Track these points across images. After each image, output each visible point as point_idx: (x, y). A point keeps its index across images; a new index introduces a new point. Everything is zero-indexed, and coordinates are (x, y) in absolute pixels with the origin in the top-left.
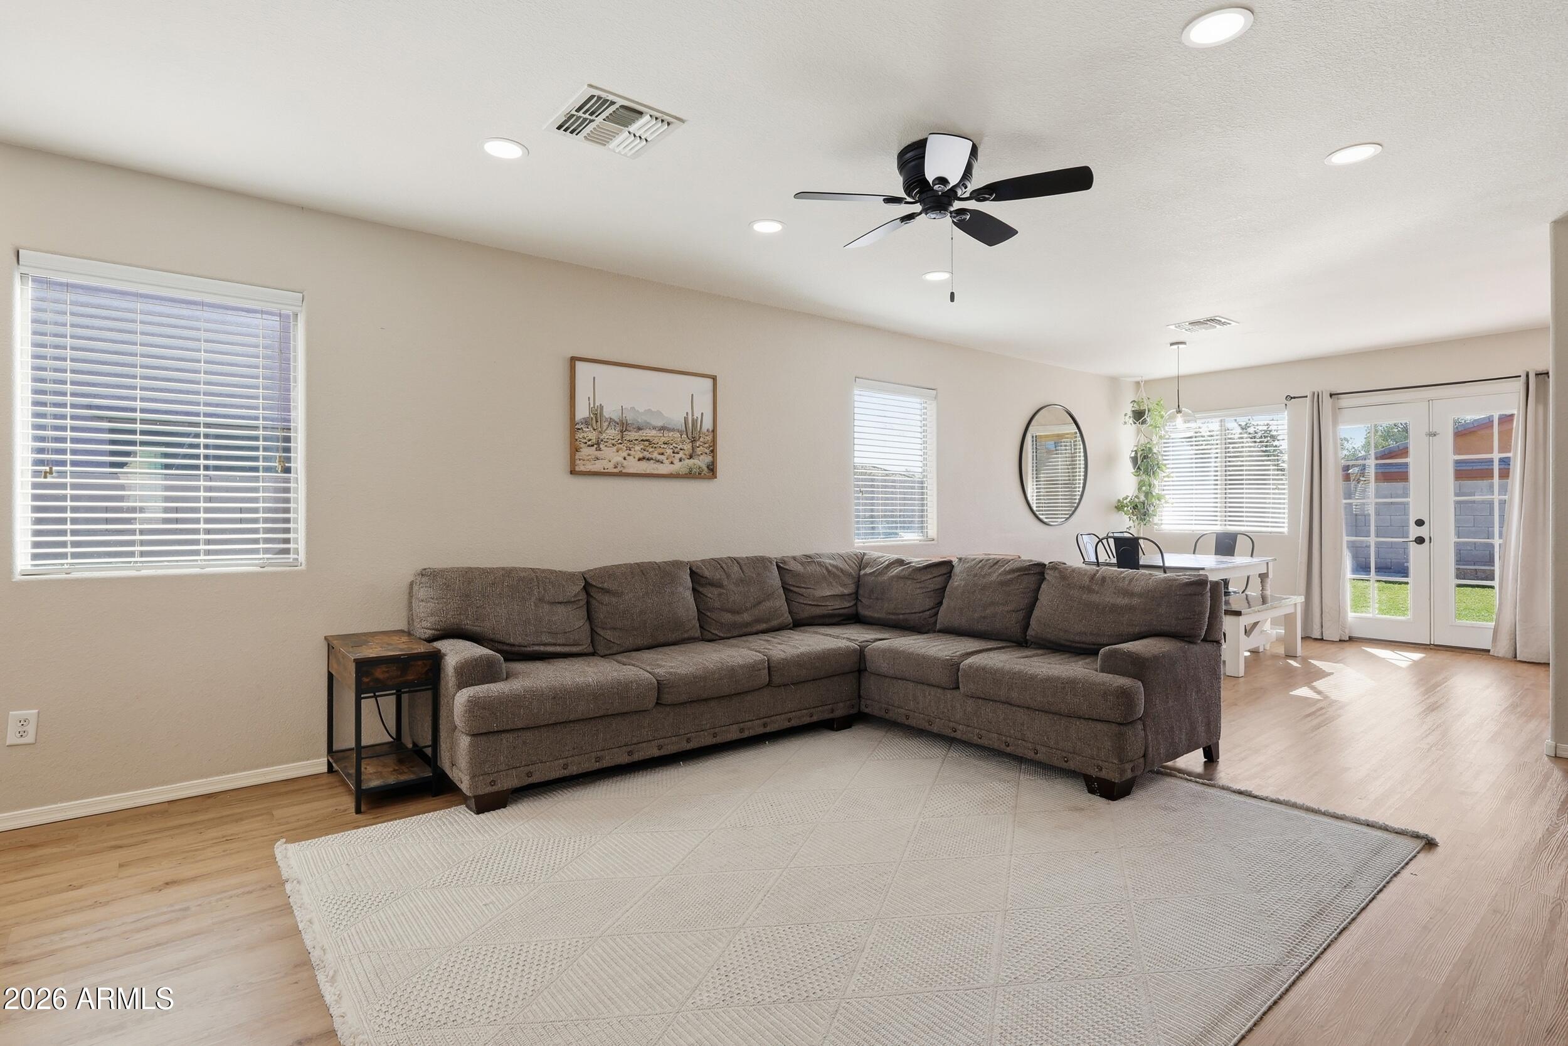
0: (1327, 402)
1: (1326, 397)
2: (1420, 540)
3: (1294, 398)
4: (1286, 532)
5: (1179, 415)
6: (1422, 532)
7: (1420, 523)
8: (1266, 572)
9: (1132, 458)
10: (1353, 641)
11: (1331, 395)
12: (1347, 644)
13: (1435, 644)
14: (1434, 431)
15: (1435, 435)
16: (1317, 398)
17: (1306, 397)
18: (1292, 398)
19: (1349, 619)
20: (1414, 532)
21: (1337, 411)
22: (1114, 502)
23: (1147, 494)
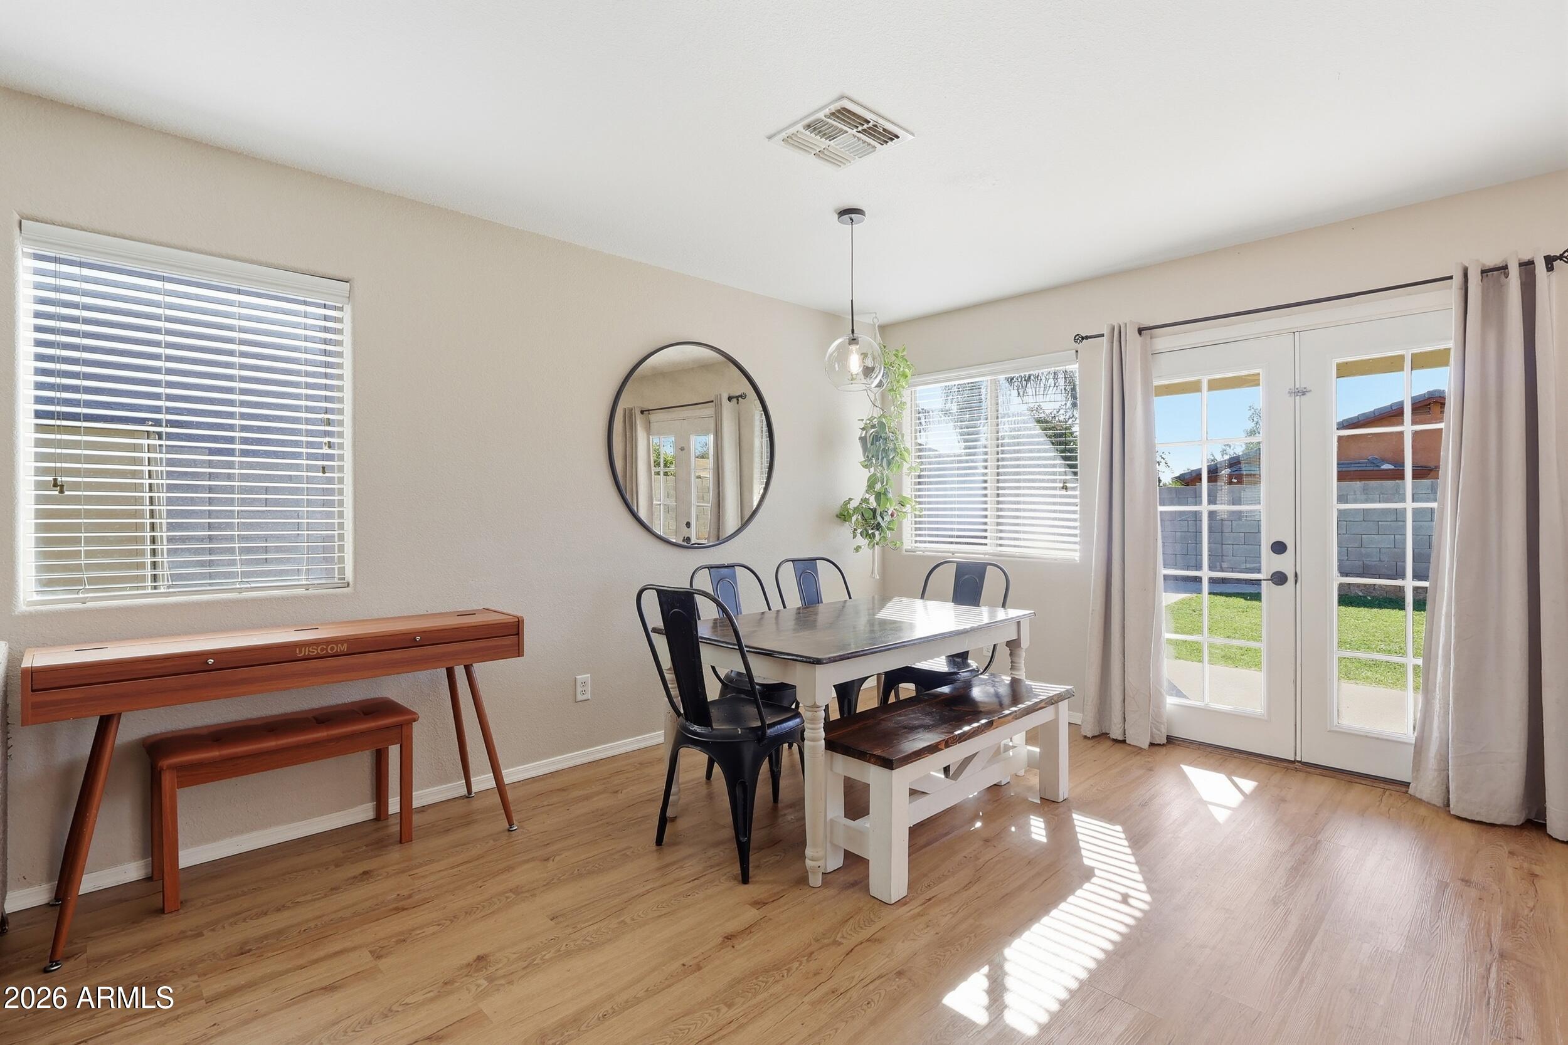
0: (1133, 344)
1: (1131, 335)
2: (1279, 578)
3: (1087, 338)
4: (1077, 559)
5: (854, 348)
6: (1282, 564)
7: (1279, 548)
8: (1017, 638)
9: (861, 438)
10: (1174, 744)
11: (1140, 331)
12: (1163, 750)
13: (1303, 761)
14: (1303, 386)
15: (1304, 393)
16: (1117, 335)
17: (1102, 335)
18: (1083, 338)
19: (1168, 706)
20: (1270, 563)
21: (1150, 356)
22: (837, 509)
23: (878, 496)
